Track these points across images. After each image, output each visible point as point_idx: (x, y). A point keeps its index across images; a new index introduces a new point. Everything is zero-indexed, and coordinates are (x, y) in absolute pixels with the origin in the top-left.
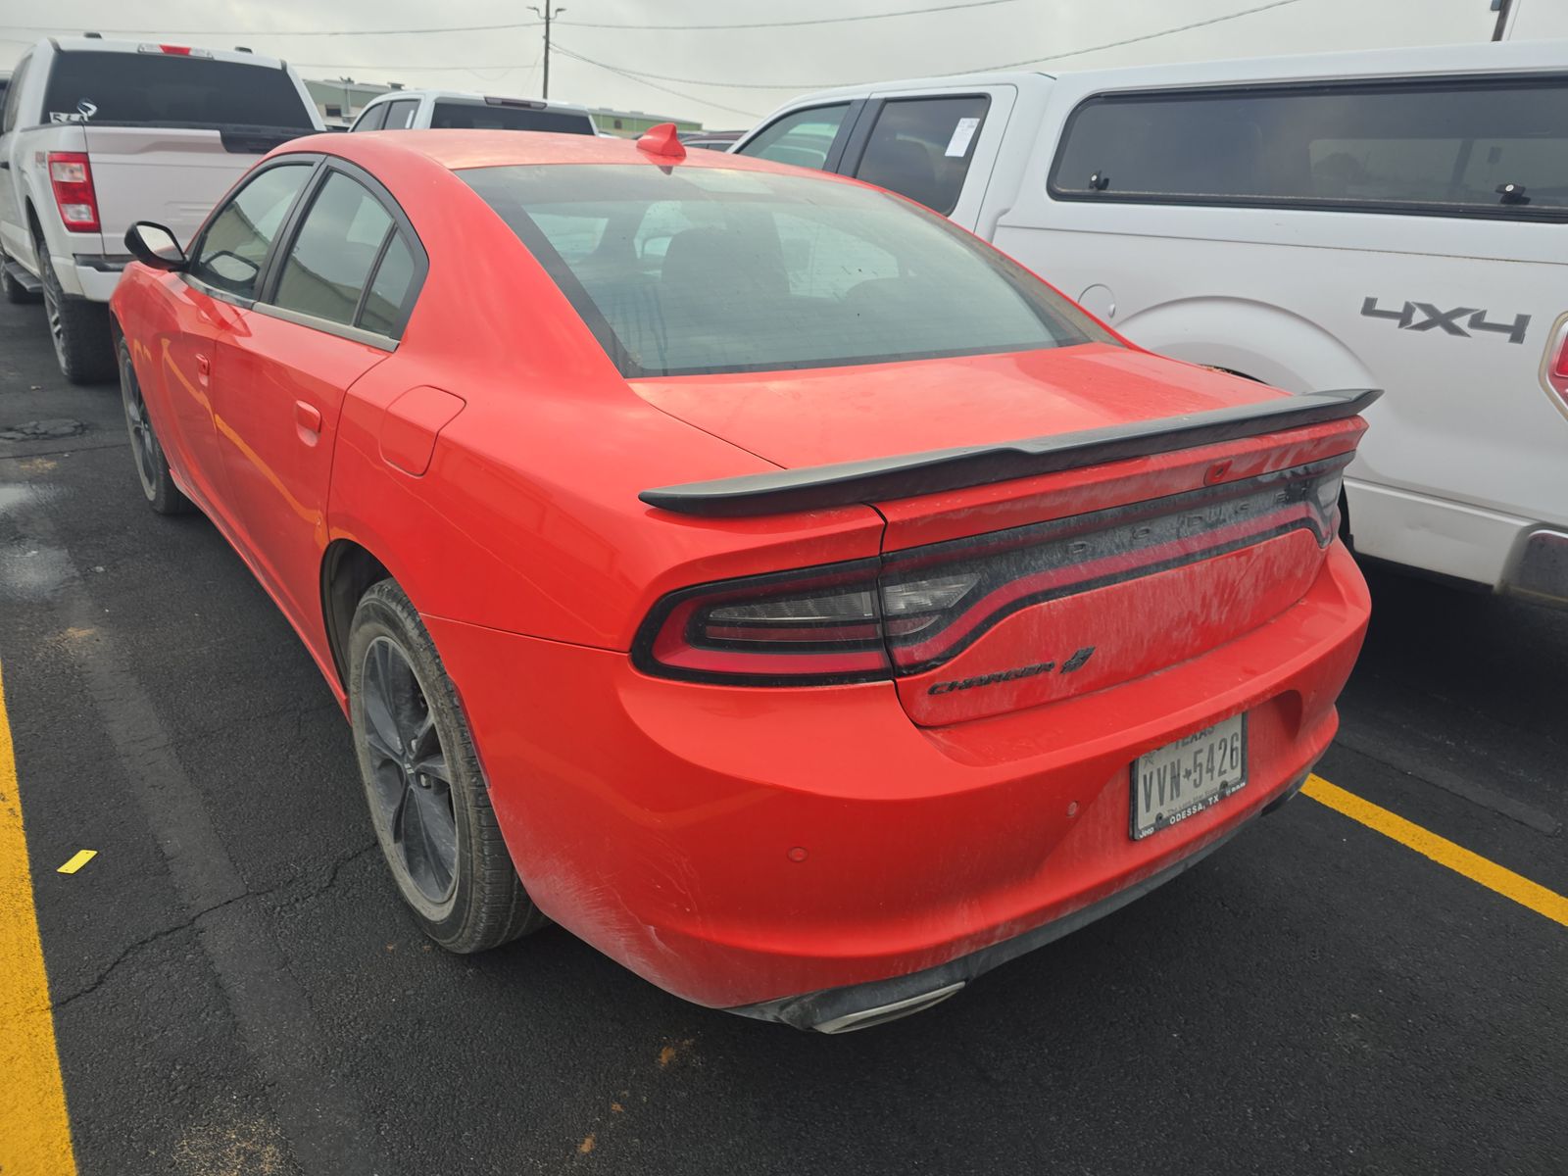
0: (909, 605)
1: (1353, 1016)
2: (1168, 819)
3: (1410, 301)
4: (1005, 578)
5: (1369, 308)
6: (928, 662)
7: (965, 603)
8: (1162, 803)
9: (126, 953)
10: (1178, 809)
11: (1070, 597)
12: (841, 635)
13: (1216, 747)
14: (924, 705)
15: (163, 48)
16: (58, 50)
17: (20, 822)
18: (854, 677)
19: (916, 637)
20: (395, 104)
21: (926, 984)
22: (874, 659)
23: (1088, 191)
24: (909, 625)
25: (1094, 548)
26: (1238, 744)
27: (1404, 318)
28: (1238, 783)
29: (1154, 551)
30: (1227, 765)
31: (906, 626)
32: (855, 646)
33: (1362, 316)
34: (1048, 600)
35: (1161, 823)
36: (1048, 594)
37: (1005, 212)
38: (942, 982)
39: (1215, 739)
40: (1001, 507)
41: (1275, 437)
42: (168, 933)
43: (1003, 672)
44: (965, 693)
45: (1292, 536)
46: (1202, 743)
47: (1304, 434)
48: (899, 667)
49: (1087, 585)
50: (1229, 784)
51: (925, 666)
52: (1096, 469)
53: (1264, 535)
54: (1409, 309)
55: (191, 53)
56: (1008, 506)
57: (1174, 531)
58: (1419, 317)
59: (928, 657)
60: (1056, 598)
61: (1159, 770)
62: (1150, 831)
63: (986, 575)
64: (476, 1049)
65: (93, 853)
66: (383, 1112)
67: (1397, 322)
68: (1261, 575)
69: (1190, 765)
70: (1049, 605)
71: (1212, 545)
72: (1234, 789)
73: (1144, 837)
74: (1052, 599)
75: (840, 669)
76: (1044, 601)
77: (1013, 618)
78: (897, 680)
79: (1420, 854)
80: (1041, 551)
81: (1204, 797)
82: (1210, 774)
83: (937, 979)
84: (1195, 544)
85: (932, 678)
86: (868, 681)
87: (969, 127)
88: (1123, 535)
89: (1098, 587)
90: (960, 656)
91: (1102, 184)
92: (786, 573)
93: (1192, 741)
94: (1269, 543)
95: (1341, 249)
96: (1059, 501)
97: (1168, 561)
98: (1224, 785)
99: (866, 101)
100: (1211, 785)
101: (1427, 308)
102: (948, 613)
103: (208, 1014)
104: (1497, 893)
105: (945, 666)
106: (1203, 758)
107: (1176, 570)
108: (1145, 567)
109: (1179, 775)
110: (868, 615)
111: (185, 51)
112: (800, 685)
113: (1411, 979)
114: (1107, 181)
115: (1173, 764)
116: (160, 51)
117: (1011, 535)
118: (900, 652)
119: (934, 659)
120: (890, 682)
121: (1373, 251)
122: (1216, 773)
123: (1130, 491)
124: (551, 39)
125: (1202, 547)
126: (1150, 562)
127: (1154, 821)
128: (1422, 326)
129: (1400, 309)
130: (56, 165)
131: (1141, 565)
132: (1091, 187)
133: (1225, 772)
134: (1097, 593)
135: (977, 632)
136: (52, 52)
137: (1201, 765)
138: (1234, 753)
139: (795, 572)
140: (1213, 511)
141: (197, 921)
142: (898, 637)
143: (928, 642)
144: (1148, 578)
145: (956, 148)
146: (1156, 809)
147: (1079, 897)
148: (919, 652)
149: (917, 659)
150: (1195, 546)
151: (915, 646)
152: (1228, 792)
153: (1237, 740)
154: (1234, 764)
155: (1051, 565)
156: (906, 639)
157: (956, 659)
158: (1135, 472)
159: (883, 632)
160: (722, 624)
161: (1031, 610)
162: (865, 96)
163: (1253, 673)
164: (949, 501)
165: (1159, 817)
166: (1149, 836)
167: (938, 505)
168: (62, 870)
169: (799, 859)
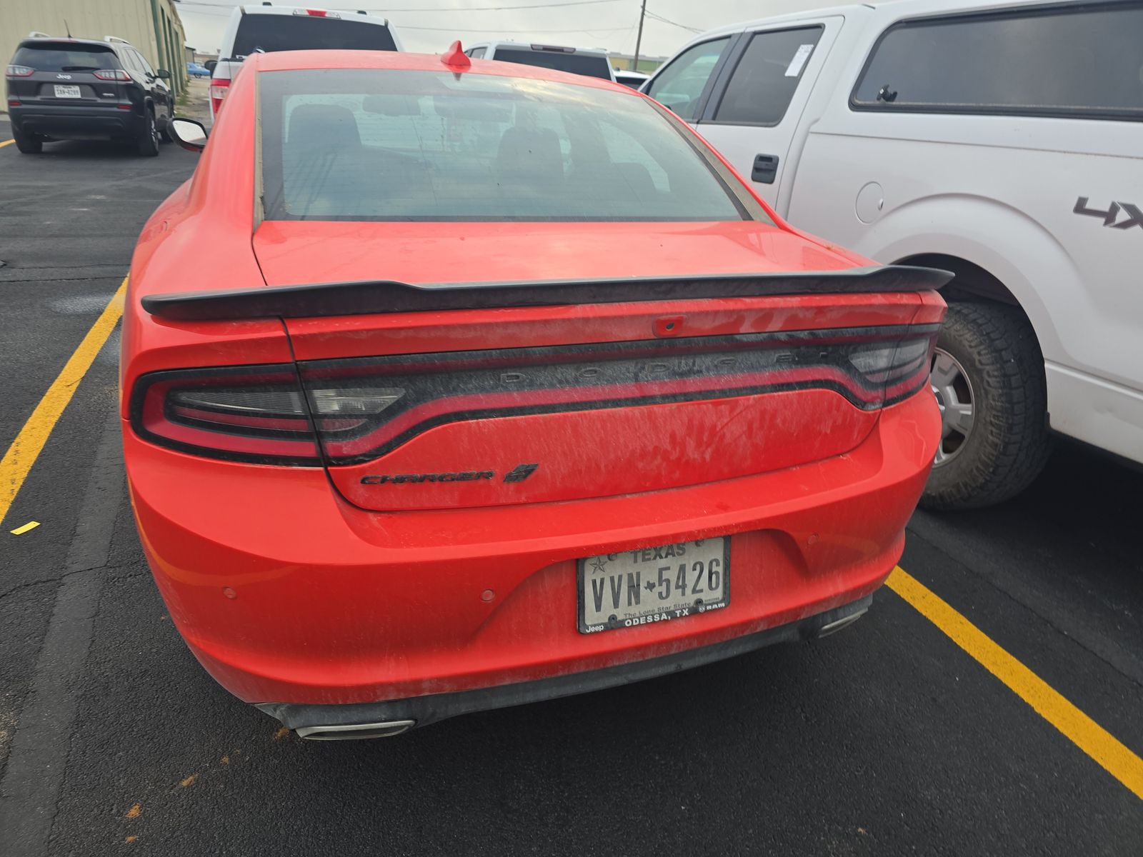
0: (344, 407)
1: (860, 830)
2: (623, 621)
3: (1116, 201)
4: (432, 396)
5: (1081, 208)
6: (355, 456)
7: (391, 411)
8: (616, 605)
9: (14, 590)
10: (638, 615)
11: (501, 418)
12: (275, 424)
13: (689, 568)
14: (359, 493)
15: (309, 11)
16: (244, 14)
17: (12, 499)
18: (287, 460)
19: (345, 435)
20: (475, 51)
21: (368, 715)
22: (309, 449)
23: (877, 103)
24: (337, 424)
25: (531, 380)
26: (720, 569)
27: (1109, 217)
28: (717, 603)
29: (603, 389)
30: (704, 583)
31: (334, 424)
32: (288, 435)
33: (1073, 214)
34: (477, 419)
35: (613, 625)
36: (475, 414)
37: (816, 121)
38: (384, 717)
39: (689, 560)
40: (403, 334)
41: (748, 300)
42: (44, 582)
43: (438, 474)
44: (400, 486)
45: (800, 395)
46: (673, 563)
47: (794, 301)
48: (328, 457)
49: (522, 410)
50: (704, 602)
51: (353, 460)
52: (509, 311)
53: (754, 390)
54: (1114, 209)
55: (327, 15)
56: (411, 333)
57: (631, 375)
58: (1123, 216)
59: (355, 452)
60: (485, 418)
61: (612, 579)
62: (600, 628)
63: (410, 391)
64: (166, 697)
65: (38, 524)
66: (82, 726)
67: (1103, 220)
68: (756, 425)
69: (654, 579)
70: (478, 423)
71: (677, 391)
72: (709, 608)
73: (591, 633)
74: (481, 418)
75: (274, 452)
76: (472, 419)
77: (439, 430)
78: (329, 468)
79: (1027, 705)
80: (471, 377)
81: (672, 609)
82: (680, 590)
83: (378, 714)
84: (657, 388)
85: (363, 471)
86: (300, 465)
87: (805, 52)
88: (570, 372)
89: (534, 414)
90: (388, 455)
91: (889, 97)
92: (215, 369)
93: (655, 558)
94: (763, 398)
95: (1065, 152)
96: (471, 334)
97: (619, 400)
98: (699, 602)
99: (742, 34)
100: (680, 601)
101: (1131, 209)
102: (376, 418)
103: (30, 639)
104: (1086, 754)
105: (373, 462)
106: (672, 575)
107: (630, 408)
108: (590, 402)
109: (638, 585)
110: (298, 411)
111: (322, 14)
112: (243, 461)
113: (941, 811)
114: (895, 94)
115: (630, 576)
116: (307, 14)
117: (426, 359)
118: (331, 445)
119: (361, 455)
120: (321, 468)
121: (1091, 154)
122: (689, 591)
123: (556, 334)
124: (646, 8)
125: (664, 392)
126: (595, 398)
127: (606, 620)
128: (1124, 225)
129: (1106, 208)
130: (213, 87)
131: (584, 399)
132: (878, 99)
133: (701, 591)
134: (532, 418)
135: (402, 438)
136: (240, 15)
137: (668, 581)
138: (714, 577)
139: (222, 368)
140: (683, 361)
141: (64, 578)
142: (328, 433)
143: (357, 440)
144: (593, 412)
145: (792, 71)
146: (608, 609)
147: (513, 671)
148: (347, 447)
149: (345, 452)
150: (655, 390)
151: (344, 442)
152: (702, 609)
153: (718, 565)
154: (714, 586)
155: (483, 389)
156: (335, 435)
157: (384, 457)
158: (554, 317)
159: (314, 427)
160: (190, 406)
161: (459, 425)
162: (741, 30)
163: (723, 508)
164: (348, 323)
165: (613, 618)
166: (596, 633)
167: (337, 325)
168: (13, 532)
169: (231, 597)
